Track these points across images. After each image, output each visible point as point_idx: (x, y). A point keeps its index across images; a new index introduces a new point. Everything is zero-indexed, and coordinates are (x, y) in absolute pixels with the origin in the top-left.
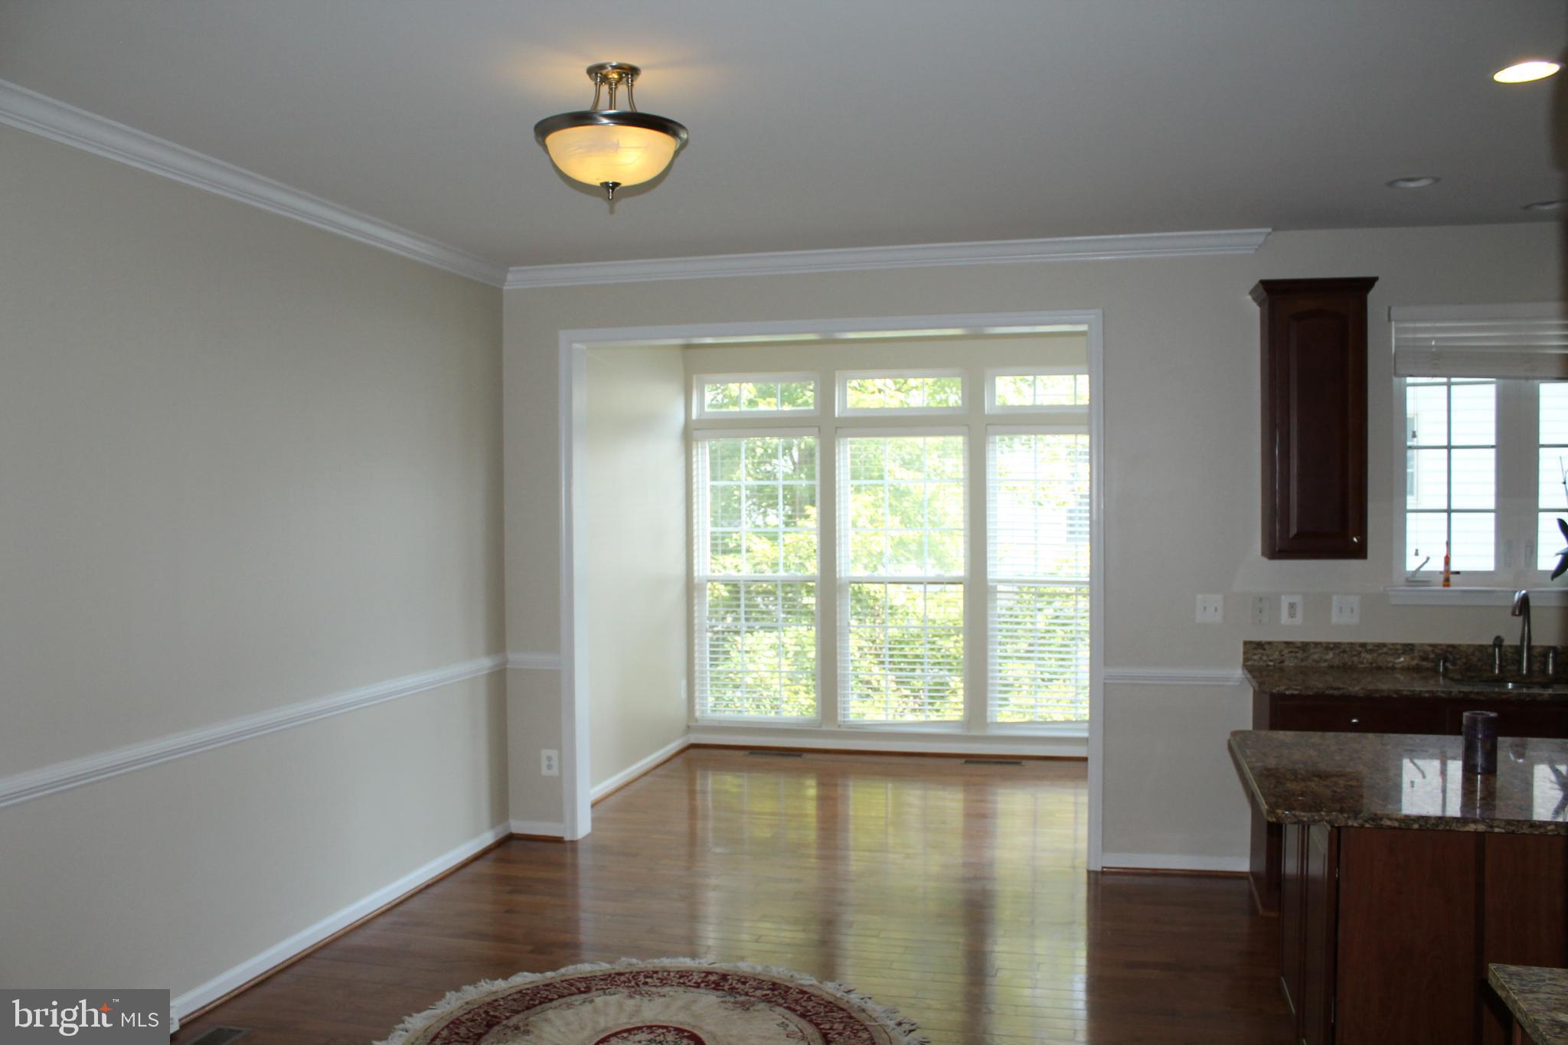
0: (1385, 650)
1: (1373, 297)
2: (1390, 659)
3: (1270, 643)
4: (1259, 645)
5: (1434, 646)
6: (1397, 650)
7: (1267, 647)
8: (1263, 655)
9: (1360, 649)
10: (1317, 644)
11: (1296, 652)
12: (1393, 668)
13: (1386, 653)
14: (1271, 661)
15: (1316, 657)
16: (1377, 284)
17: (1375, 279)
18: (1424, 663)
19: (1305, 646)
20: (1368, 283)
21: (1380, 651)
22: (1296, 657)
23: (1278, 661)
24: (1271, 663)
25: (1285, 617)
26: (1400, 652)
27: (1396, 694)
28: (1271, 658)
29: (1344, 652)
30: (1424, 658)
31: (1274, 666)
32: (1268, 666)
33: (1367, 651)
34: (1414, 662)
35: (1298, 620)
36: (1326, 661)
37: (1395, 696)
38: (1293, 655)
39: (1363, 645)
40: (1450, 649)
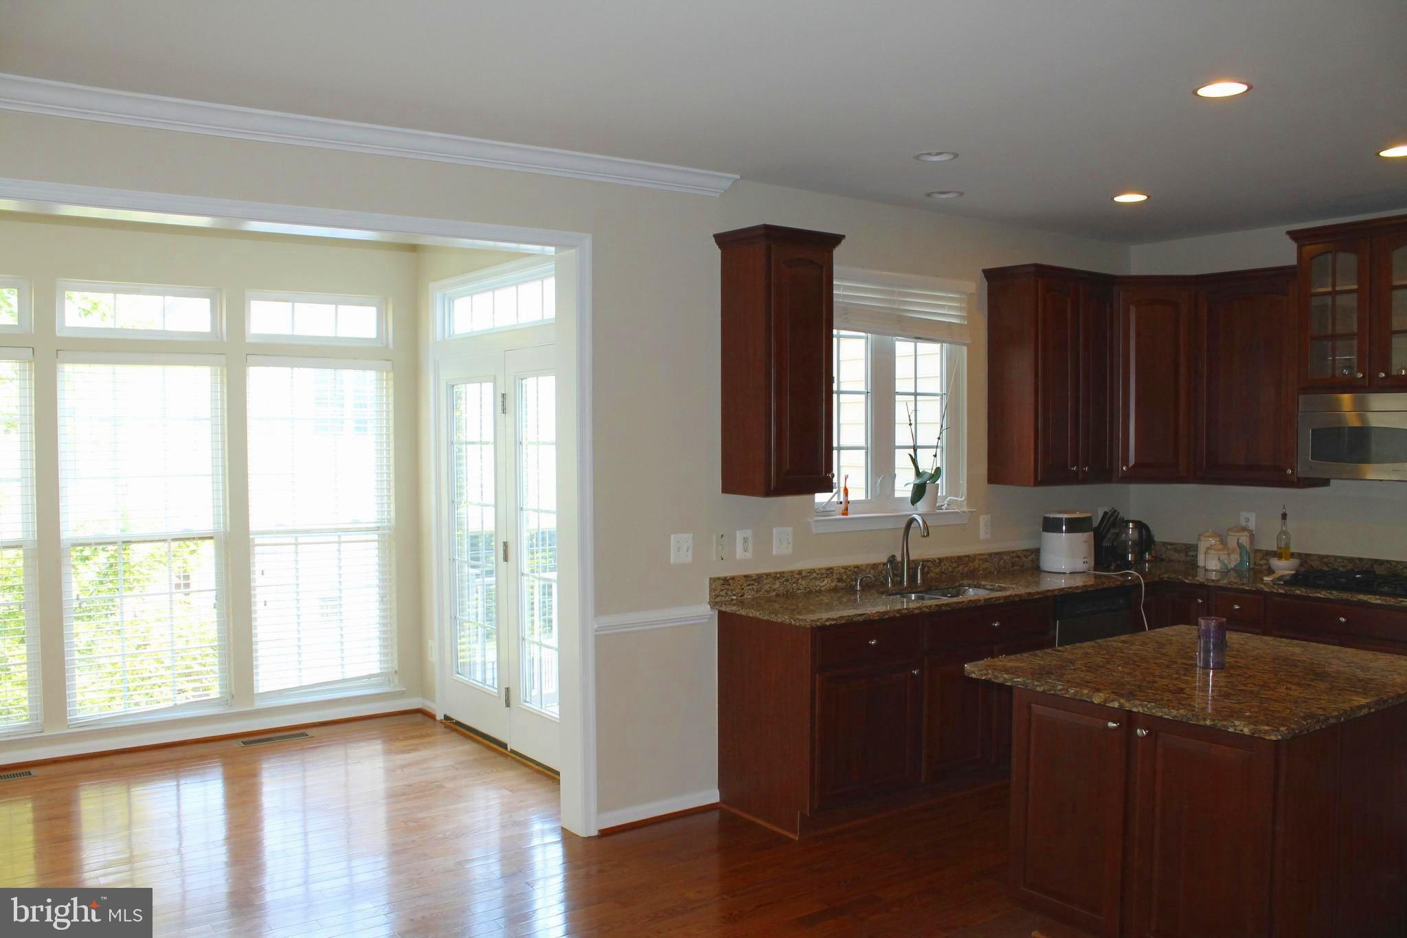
0: (814, 575)
1: (838, 253)
2: (818, 583)
3: (733, 578)
4: (726, 581)
5: (845, 568)
6: (822, 574)
7: (731, 582)
8: (728, 590)
9: (797, 576)
10: (768, 575)
11: (753, 585)
12: (820, 591)
13: (815, 578)
14: (734, 595)
15: (767, 587)
16: (843, 242)
17: (844, 236)
18: (840, 584)
19: (759, 579)
20: (836, 240)
21: (812, 577)
22: (753, 589)
23: (740, 595)
24: (734, 598)
25: (740, 553)
26: (824, 576)
27: (899, 613)
28: (734, 592)
29: (787, 580)
30: (840, 580)
31: (736, 599)
32: (732, 600)
33: (804, 578)
34: (833, 584)
35: (749, 555)
36: (774, 590)
37: (898, 615)
38: (751, 587)
39: (800, 573)
40: (856, 570)
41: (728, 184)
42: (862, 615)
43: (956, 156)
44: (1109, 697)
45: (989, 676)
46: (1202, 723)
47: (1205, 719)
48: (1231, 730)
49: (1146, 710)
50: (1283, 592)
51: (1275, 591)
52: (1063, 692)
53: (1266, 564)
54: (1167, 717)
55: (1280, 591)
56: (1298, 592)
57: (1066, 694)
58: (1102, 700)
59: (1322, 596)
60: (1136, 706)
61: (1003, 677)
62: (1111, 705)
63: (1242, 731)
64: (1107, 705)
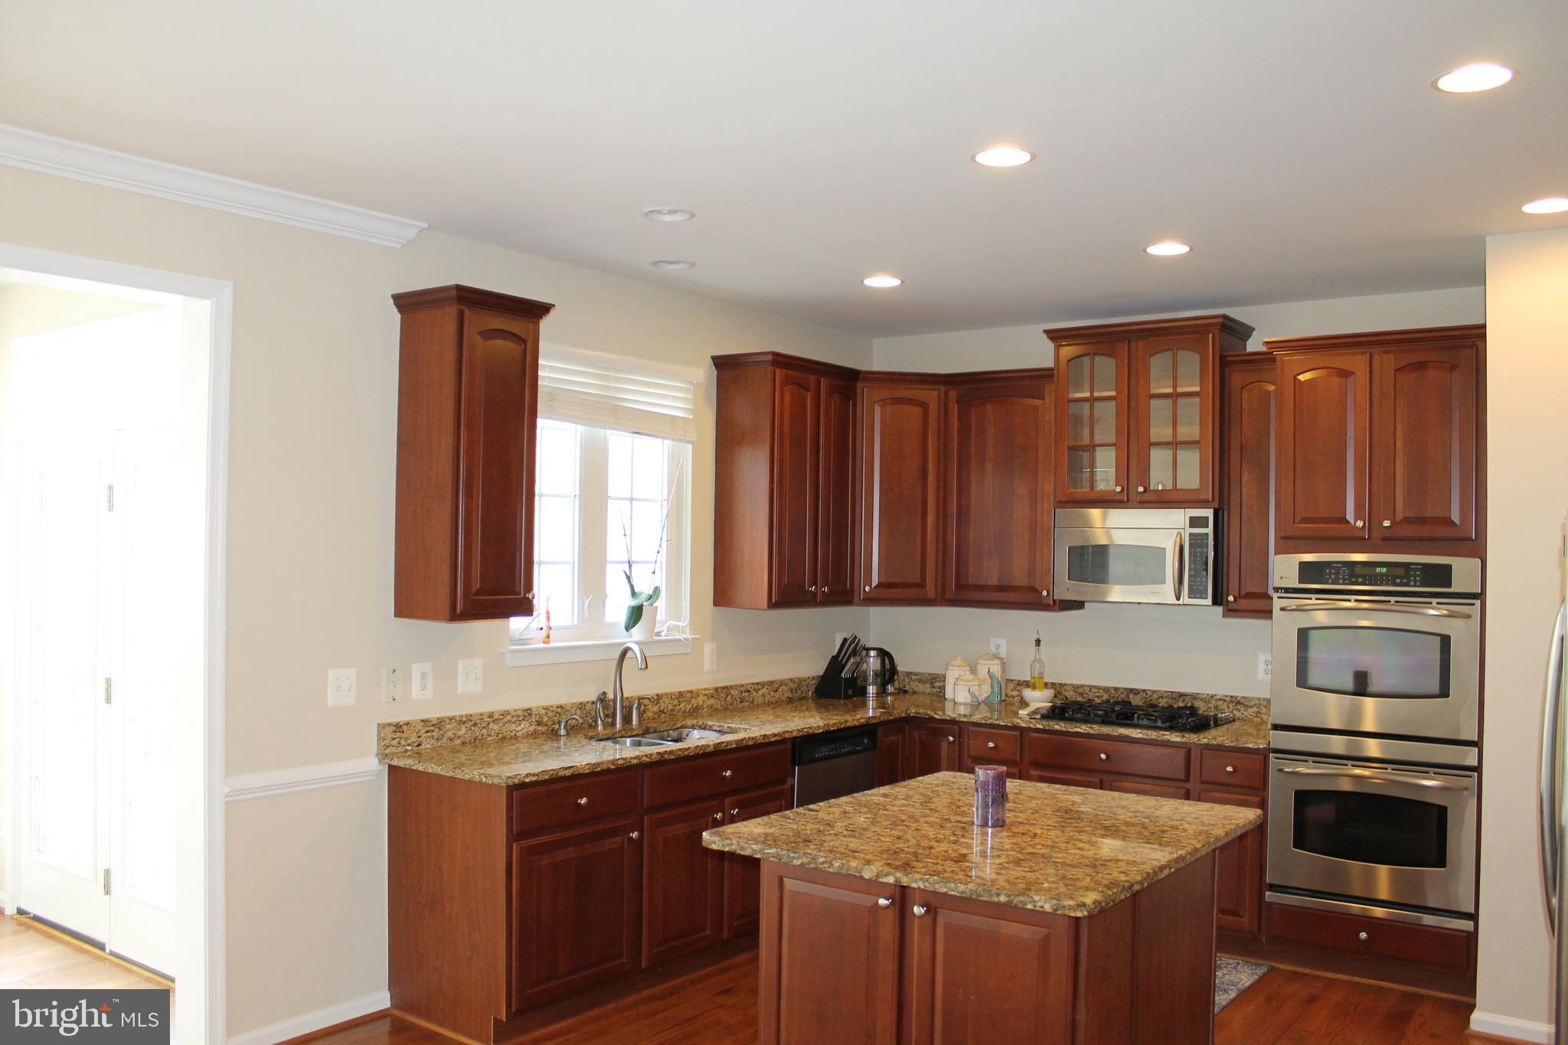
0: (509, 717)
1: (545, 324)
2: (513, 727)
3: (407, 724)
4: (398, 727)
5: (546, 708)
6: (519, 716)
7: (405, 728)
8: (400, 738)
9: (488, 720)
10: (451, 719)
11: (432, 731)
12: (515, 737)
13: (510, 722)
14: (409, 745)
15: (450, 734)
16: (553, 312)
18: (540, 728)
19: (440, 723)
20: (541, 310)
21: (505, 720)
22: (433, 737)
23: (416, 744)
24: (409, 748)
25: (416, 692)
26: (521, 719)
27: (614, 765)
28: (409, 741)
29: (475, 725)
30: (539, 723)
31: (412, 750)
32: (406, 751)
33: (495, 721)
34: (532, 729)
35: (428, 694)
36: (459, 738)
37: (613, 767)
38: (429, 734)
39: (491, 715)
40: (559, 710)
41: (412, 234)
42: (570, 767)
43: (693, 216)
44: (882, 871)
45: (733, 847)
46: (995, 899)
47: (998, 895)
48: (1030, 906)
49: (927, 884)
50: (1041, 727)
51: (1032, 726)
52: (826, 865)
53: (1018, 696)
54: (952, 893)
55: (1038, 726)
56: (1057, 727)
57: (829, 867)
58: (874, 874)
59: (1082, 731)
60: (916, 881)
61: (752, 849)
62: (885, 880)
63: (1042, 907)
64: (881, 880)
